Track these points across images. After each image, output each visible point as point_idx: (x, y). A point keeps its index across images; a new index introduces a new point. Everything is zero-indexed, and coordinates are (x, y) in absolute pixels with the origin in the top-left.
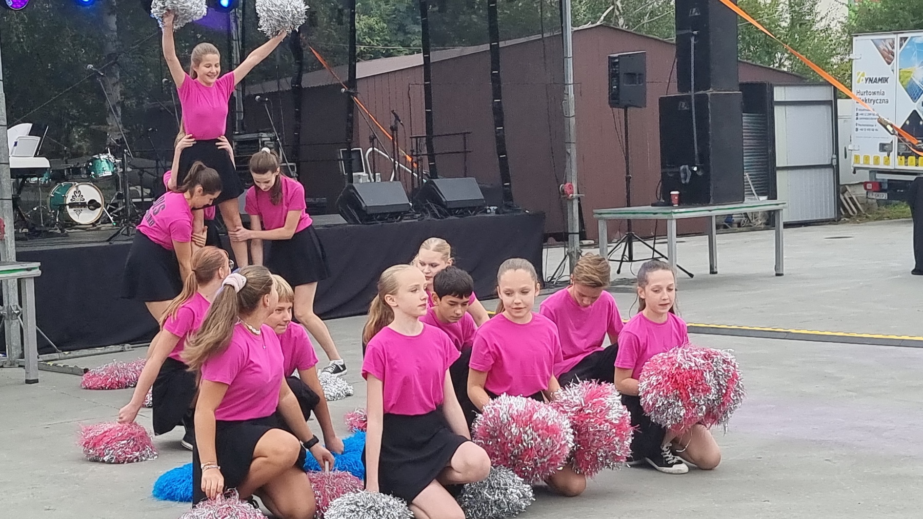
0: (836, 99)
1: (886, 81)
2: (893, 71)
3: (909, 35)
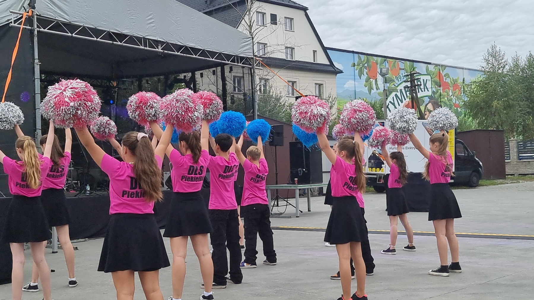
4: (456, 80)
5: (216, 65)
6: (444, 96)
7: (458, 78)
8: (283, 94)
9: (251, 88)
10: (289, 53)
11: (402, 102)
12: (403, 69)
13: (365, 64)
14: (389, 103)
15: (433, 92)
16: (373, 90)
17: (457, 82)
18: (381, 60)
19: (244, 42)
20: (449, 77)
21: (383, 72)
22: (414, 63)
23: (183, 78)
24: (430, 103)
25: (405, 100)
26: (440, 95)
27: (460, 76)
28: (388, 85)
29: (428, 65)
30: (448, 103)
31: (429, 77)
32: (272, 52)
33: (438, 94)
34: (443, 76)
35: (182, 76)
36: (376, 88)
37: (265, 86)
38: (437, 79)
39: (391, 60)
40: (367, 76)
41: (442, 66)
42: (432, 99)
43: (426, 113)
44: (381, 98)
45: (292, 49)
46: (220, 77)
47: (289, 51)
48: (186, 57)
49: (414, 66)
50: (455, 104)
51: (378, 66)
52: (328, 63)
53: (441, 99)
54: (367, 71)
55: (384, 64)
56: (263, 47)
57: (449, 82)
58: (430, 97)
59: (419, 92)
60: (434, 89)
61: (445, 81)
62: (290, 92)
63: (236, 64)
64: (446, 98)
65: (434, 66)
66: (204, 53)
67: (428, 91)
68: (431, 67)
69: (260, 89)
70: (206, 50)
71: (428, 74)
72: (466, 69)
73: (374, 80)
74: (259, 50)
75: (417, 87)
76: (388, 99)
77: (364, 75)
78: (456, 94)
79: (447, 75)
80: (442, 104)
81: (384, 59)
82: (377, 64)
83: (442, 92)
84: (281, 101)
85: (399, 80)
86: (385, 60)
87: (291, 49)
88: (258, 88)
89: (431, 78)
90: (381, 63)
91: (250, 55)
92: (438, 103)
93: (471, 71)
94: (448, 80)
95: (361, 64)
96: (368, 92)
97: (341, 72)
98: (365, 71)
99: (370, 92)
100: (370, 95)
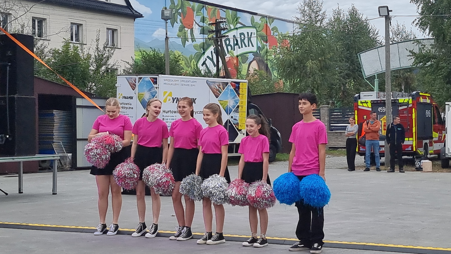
1: (132, 98)
3: (142, 76)
4: (285, 36)
6: (271, 53)
7: (288, 33)
13: (179, 9)
15: (259, 48)
16: (188, 41)
18: (198, 6)
20: (277, 31)
22: (238, 12)
24: (255, 60)
26: (267, 52)
29: (255, 16)
30: (275, 62)
31: (254, 30)
33: (264, 50)
34: (271, 29)
38: (263, 33)
39: (210, 7)
40: (181, 24)
41: (270, 17)
42: (257, 56)
43: (249, 72)
44: (197, 52)
49: (238, 16)
51: (195, 13)
52: (123, 3)
53: (267, 56)
54: (181, 18)
55: (202, 11)
57: (277, 38)
58: (255, 54)
59: (242, 47)
60: (260, 45)
61: (272, 35)
64: (273, 56)
65: (260, 17)
67: (253, 46)
68: (257, 19)
71: (254, 27)
73: (189, 30)
77: (177, 23)
79: (275, 29)
81: (202, 4)
82: (194, 11)
83: (268, 48)
86: (203, 7)
89: (257, 31)
90: (199, 10)
92: (264, 61)
94: (276, 35)
95: (174, 10)
96: (182, 45)
97: (141, 16)
98: (179, 18)
99: (184, 43)
100: (184, 47)
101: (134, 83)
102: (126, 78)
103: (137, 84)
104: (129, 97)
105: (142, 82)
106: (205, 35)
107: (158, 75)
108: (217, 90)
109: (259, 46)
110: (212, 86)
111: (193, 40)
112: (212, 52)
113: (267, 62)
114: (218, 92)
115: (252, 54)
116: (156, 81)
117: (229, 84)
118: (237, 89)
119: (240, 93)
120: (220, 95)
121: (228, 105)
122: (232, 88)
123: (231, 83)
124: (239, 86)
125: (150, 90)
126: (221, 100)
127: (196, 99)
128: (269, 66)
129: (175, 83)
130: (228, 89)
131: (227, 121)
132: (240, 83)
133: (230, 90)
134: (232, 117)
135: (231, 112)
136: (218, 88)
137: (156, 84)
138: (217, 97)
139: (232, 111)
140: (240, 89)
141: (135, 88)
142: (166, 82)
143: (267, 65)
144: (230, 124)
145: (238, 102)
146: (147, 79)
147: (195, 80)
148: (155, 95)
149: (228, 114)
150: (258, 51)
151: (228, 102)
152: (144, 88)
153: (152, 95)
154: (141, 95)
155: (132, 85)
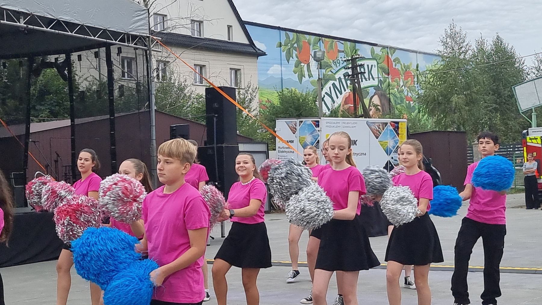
0: (268, 150)
1: (293, 142)
2: (296, 137)
3: (304, 120)
4: (408, 67)
5: (99, 45)
6: (393, 86)
7: (411, 64)
8: (188, 83)
9: (146, 74)
10: (196, 29)
11: (341, 93)
12: (343, 52)
13: (295, 43)
14: (325, 95)
15: (380, 82)
16: (305, 77)
17: (409, 68)
18: (315, 39)
19: (137, 16)
20: (399, 62)
21: (317, 56)
22: (357, 44)
23: (54, 61)
24: (376, 94)
25: (345, 90)
26: (389, 86)
27: (413, 61)
28: (323, 71)
29: (374, 47)
30: (398, 95)
31: (374, 63)
32: (174, 27)
33: (386, 84)
34: (392, 61)
35: (52, 58)
36: (309, 75)
37: (164, 71)
38: (385, 65)
39: (327, 39)
40: (297, 59)
41: (391, 48)
42: (379, 91)
43: (371, 108)
44: (315, 88)
45: (200, 22)
46: (105, 59)
47: (195, 26)
48: (59, 34)
49: (357, 48)
50: (406, 97)
51: (311, 47)
52: (247, 42)
53: (389, 90)
54: (297, 53)
55: (318, 45)
56: (162, 21)
57: (400, 69)
58: (376, 88)
59: (362, 81)
60: (381, 78)
61: (394, 67)
62: (198, 81)
63: (126, 44)
64: (396, 89)
65: (381, 48)
66: (83, 29)
67: (374, 80)
68: (377, 50)
69: (157, 76)
70: (85, 26)
71: (373, 59)
72: (420, 53)
73: (306, 65)
74: (156, 25)
75: (360, 75)
76: (323, 90)
77: (293, 58)
78: (408, 84)
79: (397, 60)
80: (391, 96)
81: (318, 37)
82: (310, 44)
83: (390, 81)
84: (186, 91)
85: (338, 65)
86: (320, 40)
87: (198, 23)
88: (155, 74)
89: (378, 64)
90: (315, 43)
91: (145, 33)
92: (386, 95)
93: (426, 55)
94: (398, 67)
95: (289, 45)
96: (298, 81)
97: (264, 54)
98: (295, 53)
99: (301, 80)
100: (301, 84)
101: (295, 126)
102: (286, 122)
103: (298, 128)
104: (289, 141)
105: (303, 126)
106: (322, 70)
107: (320, 118)
108: (377, 130)
109: (380, 80)
110: (373, 127)
111: (310, 76)
112: (330, 88)
113: (389, 96)
114: (378, 132)
115: (373, 88)
116: (319, 124)
117: (389, 124)
118: (396, 129)
119: (399, 133)
120: (379, 135)
121: (388, 146)
122: (391, 128)
123: (390, 123)
124: (398, 126)
125: (312, 133)
126: (381, 141)
127: (357, 141)
128: (392, 100)
129: (336, 125)
130: (387, 129)
131: (388, 162)
132: (400, 123)
133: (390, 130)
134: (392, 158)
135: (391, 153)
136: (378, 129)
137: (318, 127)
138: (377, 138)
139: (392, 151)
140: (399, 129)
141: (296, 132)
142: (328, 124)
143: (390, 99)
144: (390, 165)
145: (398, 142)
146: (308, 123)
147: (355, 122)
148: (317, 138)
149: (388, 155)
150: (379, 85)
151: (388, 143)
152: (306, 131)
153: (315, 138)
154: (302, 139)
155: (293, 129)
